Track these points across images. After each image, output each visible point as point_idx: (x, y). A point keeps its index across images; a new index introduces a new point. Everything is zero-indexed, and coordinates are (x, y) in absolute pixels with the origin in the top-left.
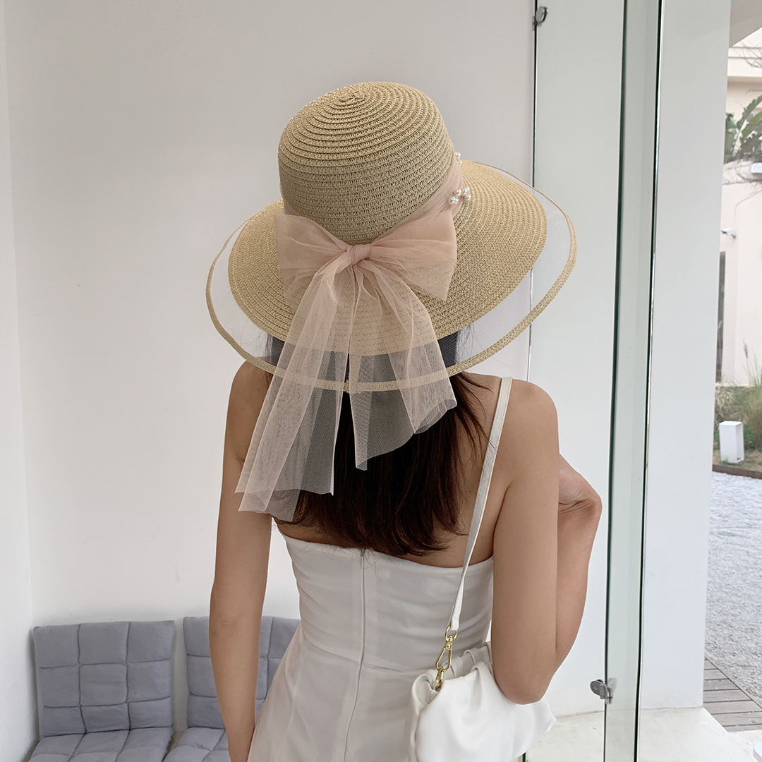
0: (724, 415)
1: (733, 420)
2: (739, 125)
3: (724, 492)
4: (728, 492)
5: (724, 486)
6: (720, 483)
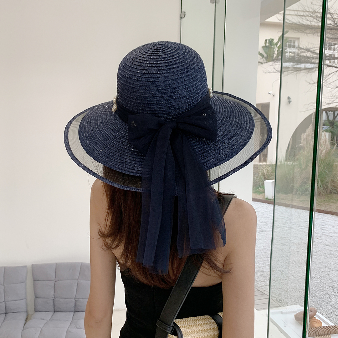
0: (267, 177)
1: (271, 180)
2: (276, 44)
3: (265, 212)
4: (267, 212)
5: (266, 209)
6: (264, 208)
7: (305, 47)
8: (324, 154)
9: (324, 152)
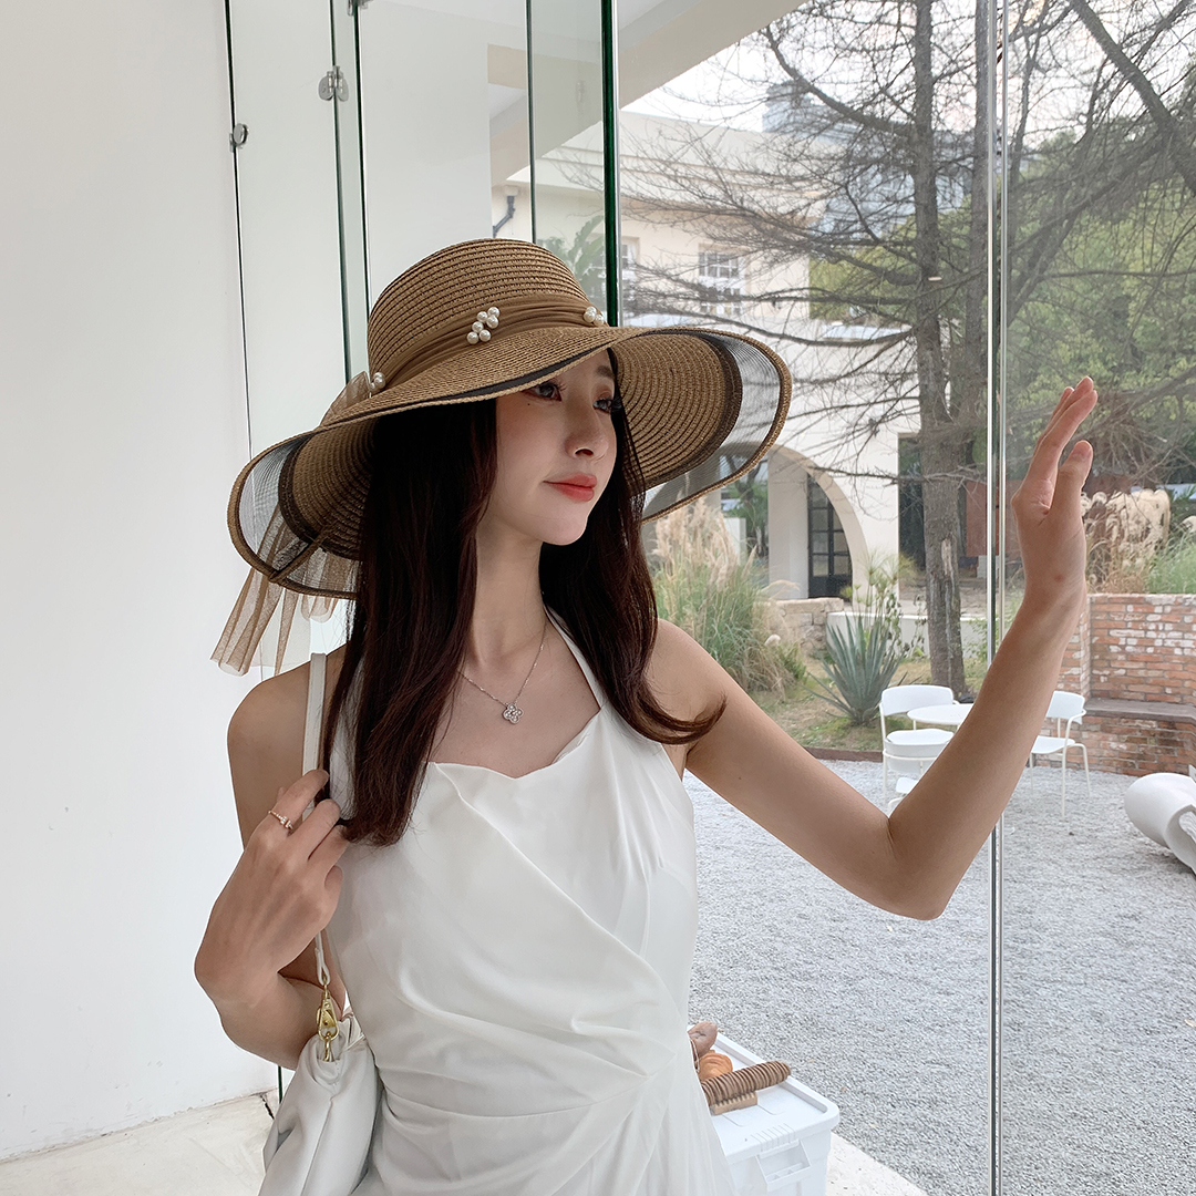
2: (572, 255)
7: (653, 264)
8: (724, 577)
9: (723, 570)
